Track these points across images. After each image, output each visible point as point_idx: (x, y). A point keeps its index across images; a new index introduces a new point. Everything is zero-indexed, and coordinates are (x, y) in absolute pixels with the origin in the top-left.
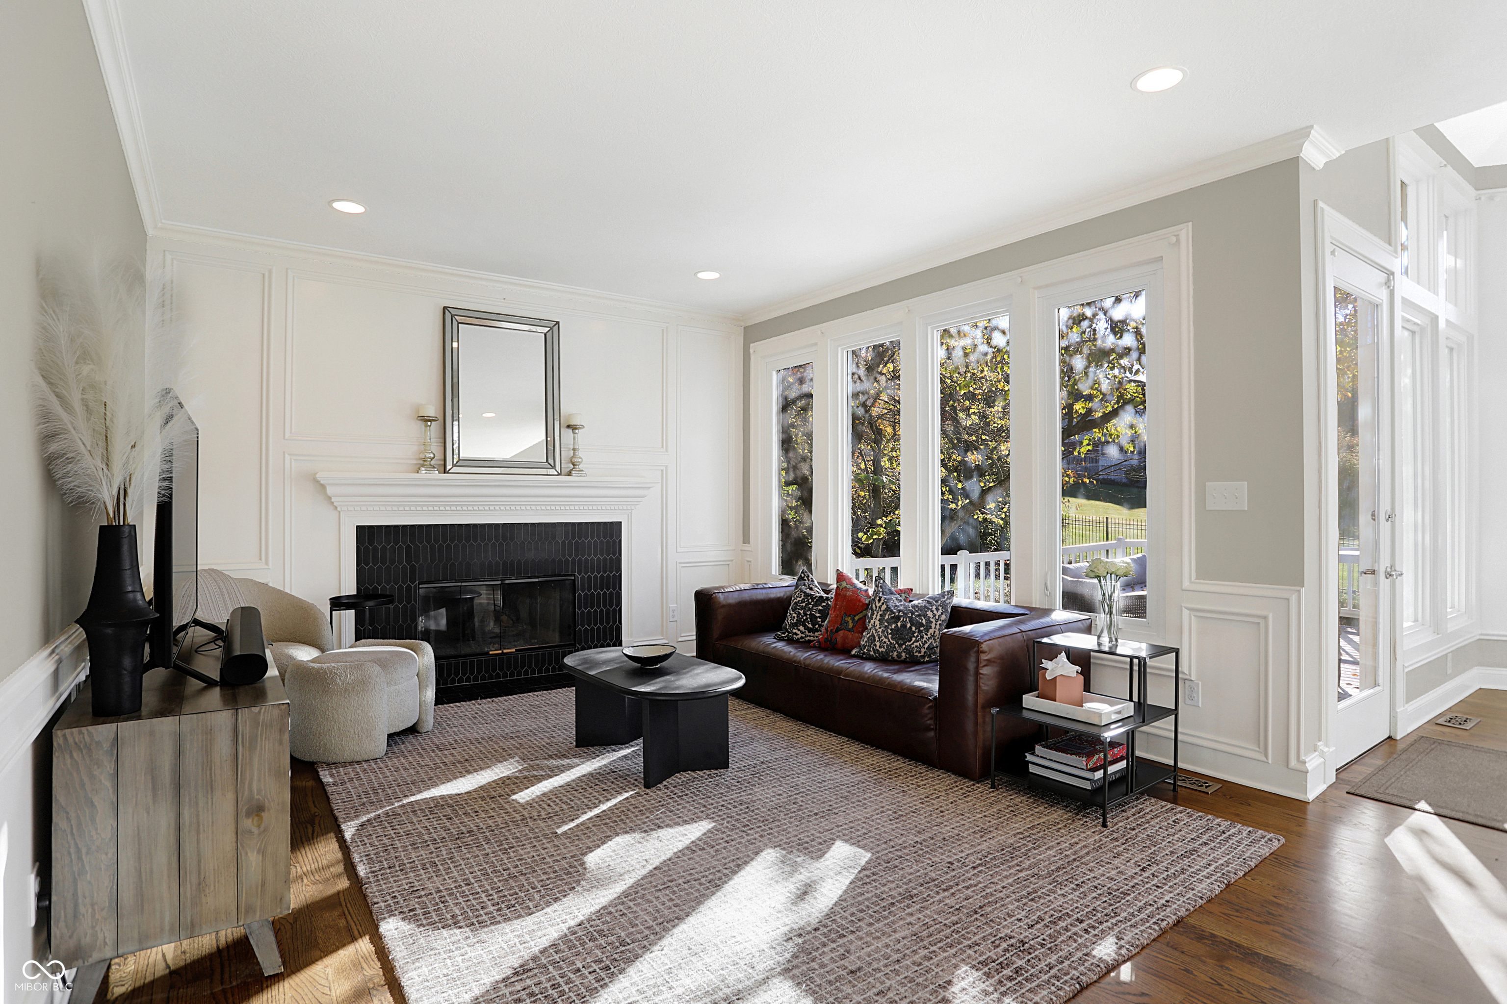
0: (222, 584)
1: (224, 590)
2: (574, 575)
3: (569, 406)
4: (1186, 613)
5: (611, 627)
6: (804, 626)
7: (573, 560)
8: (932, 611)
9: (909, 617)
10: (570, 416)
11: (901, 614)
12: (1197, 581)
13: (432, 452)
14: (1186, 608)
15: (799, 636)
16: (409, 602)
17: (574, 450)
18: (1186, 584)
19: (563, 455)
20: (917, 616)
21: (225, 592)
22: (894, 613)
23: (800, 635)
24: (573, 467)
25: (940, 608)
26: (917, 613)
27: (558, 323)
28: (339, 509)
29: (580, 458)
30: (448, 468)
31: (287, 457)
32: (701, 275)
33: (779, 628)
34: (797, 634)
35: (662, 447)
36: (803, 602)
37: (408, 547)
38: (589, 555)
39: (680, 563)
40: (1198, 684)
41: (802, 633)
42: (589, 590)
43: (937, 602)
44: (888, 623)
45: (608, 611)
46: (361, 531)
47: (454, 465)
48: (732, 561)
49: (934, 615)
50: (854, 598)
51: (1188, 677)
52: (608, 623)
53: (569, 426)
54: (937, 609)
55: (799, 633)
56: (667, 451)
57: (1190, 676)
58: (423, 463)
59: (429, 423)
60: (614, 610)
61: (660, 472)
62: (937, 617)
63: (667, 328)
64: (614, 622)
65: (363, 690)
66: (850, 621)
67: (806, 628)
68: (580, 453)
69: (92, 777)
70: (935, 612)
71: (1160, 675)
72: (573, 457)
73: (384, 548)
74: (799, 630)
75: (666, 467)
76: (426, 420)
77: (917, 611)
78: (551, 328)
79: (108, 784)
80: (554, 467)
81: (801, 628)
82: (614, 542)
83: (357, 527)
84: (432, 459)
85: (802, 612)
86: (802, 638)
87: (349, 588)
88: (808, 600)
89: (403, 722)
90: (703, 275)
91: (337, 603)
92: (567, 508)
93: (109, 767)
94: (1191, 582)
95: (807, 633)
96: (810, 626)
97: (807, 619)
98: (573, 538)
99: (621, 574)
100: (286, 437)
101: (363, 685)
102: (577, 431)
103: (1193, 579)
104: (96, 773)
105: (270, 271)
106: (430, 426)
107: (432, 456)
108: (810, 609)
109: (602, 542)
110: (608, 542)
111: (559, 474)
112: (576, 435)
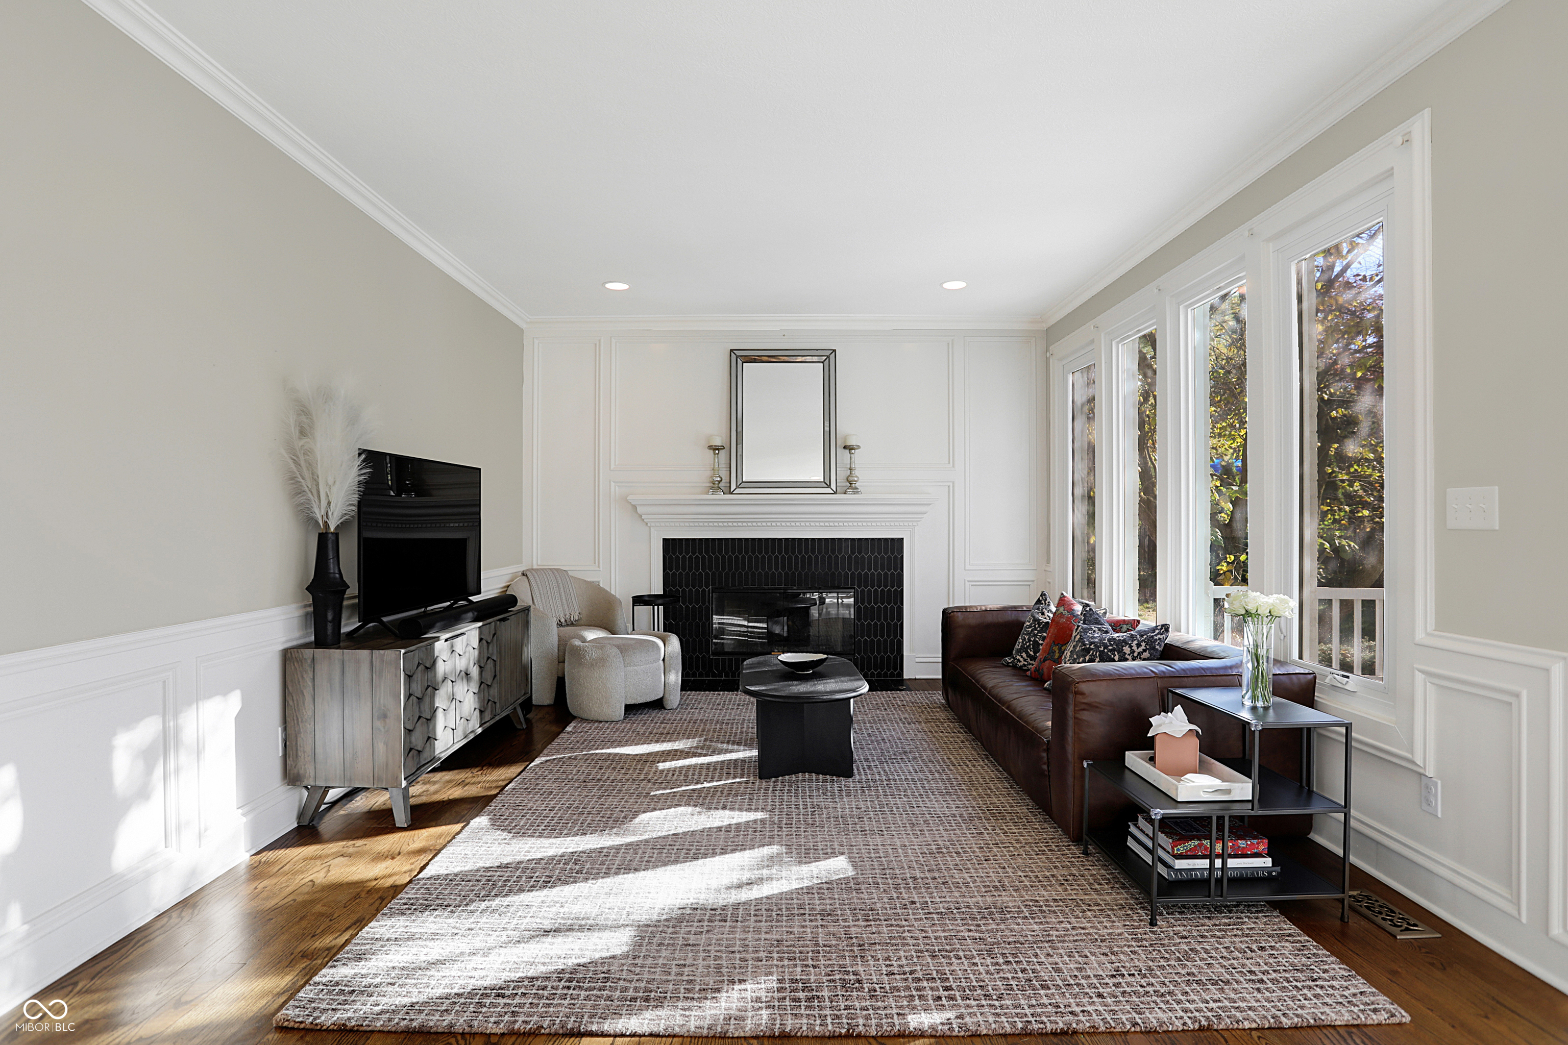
0: (560, 580)
1: (561, 585)
2: (854, 588)
3: (846, 426)
4: (1419, 677)
5: (892, 641)
6: (1027, 653)
7: (853, 574)
8: (1131, 647)
9: (1100, 651)
10: (845, 438)
11: (1092, 647)
12: (1436, 633)
13: (719, 476)
14: (1420, 671)
15: (1022, 664)
16: (704, 603)
17: (850, 469)
18: (1420, 636)
19: (839, 476)
20: (1110, 651)
21: (561, 586)
22: (1085, 645)
23: (1023, 662)
24: (851, 485)
25: (1143, 644)
26: (1110, 648)
27: (834, 351)
28: (649, 525)
29: (857, 477)
30: (733, 487)
31: (613, 484)
32: (947, 286)
33: (1010, 654)
34: (1020, 662)
35: (949, 463)
36: (1030, 626)
37: (704, 557)
38: (869, 570)
39: (969, 581)
40: (1436, 783)
41: (1025, 660)
42: (869, 603)
43: (1142, 636)
44: (1077, 655)
45: (888, 624)
46: (666, 541)
47: (737, 487)
48: (1033, 581)
49: (1133, 652)
50: (1066, 625)
51: (1422, 771)
52: (889, 636)
53: (845, 447)
54: (1139, 645)
55: (1021, 659)
56: (953, 466)
57: (1425, 769)
58: (715, 486)
59: (717, 452)
60: (896, 624)
61: (947, 488)
62: (1135, 654)
63: (953, 340)
64: (896, 636)
65: (603, 666)
66: (1057, 651)
67: (1028, 655)
68: (856, 472)
69: (302, 677)
70: (1135, 648)
71: (1385, 760)
72: (849, 476)
73: (684, 557)
74: (1022, 657)
75: (953, 483)
76: (715, 449)
77: (1111, 645)
78: (828, 357)
79: (310, 684)
80: (829, 486)
81: (1024, 655)
82: (896, 557)
83: (664, 539)
84: (719, 482)
85: (1027, 637)
86: (1024, 665)
87: (657, 588)
88: (1035, 626)
89: (641, 696)
90: (949, 286)
91: (639, 600)
92: (846, 524)
93: (311, 675)
94: (1428, 634)
95: (1029, 661)
96: (1032, 653)
97: (1030, 645)
98: (853, 553)
99: (903, 589)
100: (612, 468)
101: (602, 661)
102: (853, 451)
103: (1428, 630)
104: (305, 676)
105: (600, 341)
106: (718, 454)
107: (719, 479)
108: (1035, 636)
109: (883, 557)
110: (889, 557)
111: (835, 493)
112: (853, 455)
